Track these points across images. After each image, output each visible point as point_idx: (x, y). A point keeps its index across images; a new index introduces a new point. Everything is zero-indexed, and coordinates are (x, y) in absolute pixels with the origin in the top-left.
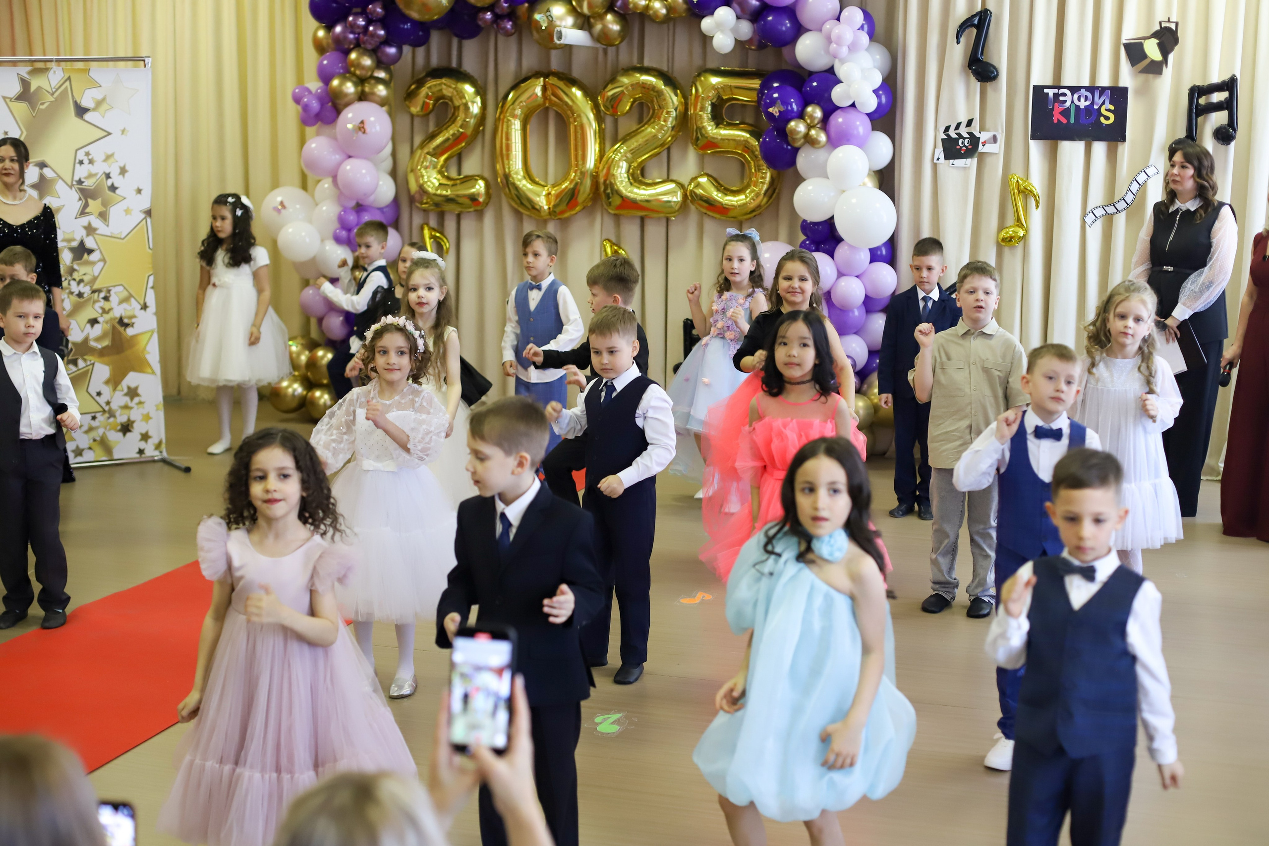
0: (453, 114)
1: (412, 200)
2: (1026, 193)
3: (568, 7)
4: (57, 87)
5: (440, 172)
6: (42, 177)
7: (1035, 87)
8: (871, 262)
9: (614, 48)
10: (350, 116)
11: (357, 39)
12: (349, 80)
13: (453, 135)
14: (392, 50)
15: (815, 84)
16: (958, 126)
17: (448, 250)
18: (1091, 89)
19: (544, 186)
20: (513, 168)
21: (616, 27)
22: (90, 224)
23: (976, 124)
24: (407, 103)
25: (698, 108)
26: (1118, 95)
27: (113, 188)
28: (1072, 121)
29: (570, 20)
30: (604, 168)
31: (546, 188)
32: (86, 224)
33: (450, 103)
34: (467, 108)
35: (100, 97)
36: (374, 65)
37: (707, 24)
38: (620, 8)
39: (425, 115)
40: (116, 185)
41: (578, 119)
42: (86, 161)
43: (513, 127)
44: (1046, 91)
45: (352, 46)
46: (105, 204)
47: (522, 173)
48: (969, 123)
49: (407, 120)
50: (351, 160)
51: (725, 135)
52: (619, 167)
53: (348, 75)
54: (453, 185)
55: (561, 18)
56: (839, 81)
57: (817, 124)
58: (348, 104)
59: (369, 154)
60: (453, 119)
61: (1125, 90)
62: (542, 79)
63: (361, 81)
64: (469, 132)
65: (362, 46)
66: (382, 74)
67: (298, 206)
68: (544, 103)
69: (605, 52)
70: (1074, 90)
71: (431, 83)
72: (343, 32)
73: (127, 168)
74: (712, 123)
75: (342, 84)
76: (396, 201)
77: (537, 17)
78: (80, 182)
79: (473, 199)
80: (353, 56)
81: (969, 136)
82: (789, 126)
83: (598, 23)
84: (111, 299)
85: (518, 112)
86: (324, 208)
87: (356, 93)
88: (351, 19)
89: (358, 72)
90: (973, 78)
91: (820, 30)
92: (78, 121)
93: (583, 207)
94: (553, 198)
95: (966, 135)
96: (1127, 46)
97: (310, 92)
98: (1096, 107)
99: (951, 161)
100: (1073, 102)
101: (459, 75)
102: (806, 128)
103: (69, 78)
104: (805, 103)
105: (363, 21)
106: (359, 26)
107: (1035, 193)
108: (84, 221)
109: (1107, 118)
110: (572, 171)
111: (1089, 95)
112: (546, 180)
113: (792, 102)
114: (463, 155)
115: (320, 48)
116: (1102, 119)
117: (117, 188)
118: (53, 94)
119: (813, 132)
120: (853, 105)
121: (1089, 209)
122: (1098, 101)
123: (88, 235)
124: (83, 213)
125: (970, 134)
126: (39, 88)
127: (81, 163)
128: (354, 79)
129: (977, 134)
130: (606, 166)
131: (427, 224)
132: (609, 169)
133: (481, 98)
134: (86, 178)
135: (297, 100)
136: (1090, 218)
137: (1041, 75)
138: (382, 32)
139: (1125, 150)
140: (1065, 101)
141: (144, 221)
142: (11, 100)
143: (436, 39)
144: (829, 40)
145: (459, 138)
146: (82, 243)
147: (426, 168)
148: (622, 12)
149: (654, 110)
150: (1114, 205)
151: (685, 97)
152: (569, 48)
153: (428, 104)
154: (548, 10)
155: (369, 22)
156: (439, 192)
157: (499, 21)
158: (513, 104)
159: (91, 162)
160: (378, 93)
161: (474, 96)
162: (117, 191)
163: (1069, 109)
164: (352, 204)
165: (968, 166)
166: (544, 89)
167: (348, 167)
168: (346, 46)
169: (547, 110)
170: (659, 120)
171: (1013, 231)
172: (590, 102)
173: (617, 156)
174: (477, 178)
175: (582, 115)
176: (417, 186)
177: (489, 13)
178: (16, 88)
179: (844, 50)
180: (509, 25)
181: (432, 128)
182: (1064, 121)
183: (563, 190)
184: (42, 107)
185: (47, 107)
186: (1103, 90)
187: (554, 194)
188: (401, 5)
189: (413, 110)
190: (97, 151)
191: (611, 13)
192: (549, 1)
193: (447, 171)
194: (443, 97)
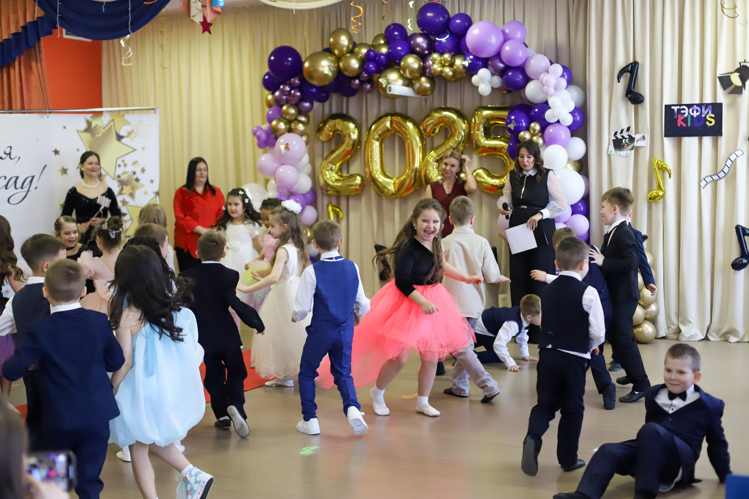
0: (343, 139)
1: (322, 190)
2: (663, 169)
3: (399, 74)
4: (107, 124)
5: (337, 173)
7: (666, 106)
8: (573, 214)
9: (430, 98)
10: (282, 141)
11: (287, 99)
12: (282, 121)
13: (343, 151)
14: (307, 105)
15: (536, 110)
16: (622, 132)
17: (342, 218)
18: (700, 105)
19: (391, 178)
20: (374, 168)
21: (428, 85)
23: (633, 129)
24: (318, 134)
25: (476, 129)
26: (717, 108)
27: (137, 180)
28: (689, 125)
29: (401, 82)
30: (424, 166)
31: (394, 179)
32: (123, 200)
33: (341, 133)
34: (350, 136)
35: (130, 130)
36: (297, 113)
37: (475, 79)
38: (428, 74)
39: (329, 141)
40: (139, 178)
41: (410, 139)
43: (374, 145)
44: (673, 107)
45: (284, 103)
46: (133, 188)
47: (380, 171)
48: (628, 129)
49: (320, 144)
50: (283, 166)
51: (491, 144)
52: (432, 165)
53: (282, 119)
54: (343, 180)
55: (395, 81)
56: (550, 108)
57: (538, 133)
58: (281, 135)
59: (294, 162)
60: (343, 143)
61: (721, 105)
62: (390, 117)
63: (289, 122)
64: (350, 149)
65: (289, 102)
66: (303, 119)
67: (257, 194)
68: (392, 131)
69: (426, 100)
70: (689, 106)
71: (331, 123)
72: (280, 95)
73: (145, 168)
74: (484, 138)
75: (278, 123)
76: (313, 191)
77: (381, 80)
78: (119, 176)
79: (354, 187)
80: (285, 108)
81: (628, 137)
82: (520, 135)
83: (417, 82)
85: (377, 137)
87: (286, 128)
88: (282, 87)
89: (287, 117)
90: (629, 103)
91: (538, 79)
92: (117, 143)
93: (413, 190)
94: (397, 186)
95: (627, 137)
96: (720, 78)
97: (262, 129)
98: (703, 116)
99: (619, 152)
100: (689, 113)
101: (346, 118)
102: (530, 135)
104: (530, 121)
105: (289, 88)
106: (286, 91)
107: (668, 169)
109: (710, 122)
110: (407, 169)
111: (699, 109)
112: (394, 176)
113: (522, 122)
114: (350, 163)
115: (270, 105)
116: (707, 123)
117: (139, 180)
118: (104, 128)
119: (535, 138)
120: (558, 122)
121: (702, 178)
122: (704, 112)
124: (121, 193)
125: (630, 136)
126: (96, 126)
127: (119, 166)
128: (285, 121)
129: (633, 136)
131: (331, 203)
132: (426, 167)
133: (358, 130)
134: (122, 174)
135: (254, 133)
136: (703, 183)
137: (669, 99)
138: (299, 94)
139: (723, 140)
140: (684, 113)
141: (155, 199)
142: (81, 132)
143: (333, 97)
144: (543, 85)
145: (347, 153)
147: (328, 170)
148: (430, 76)
149: (452, 131)
150: (717, 175)
151: (469, 124)
153: (329, 135)
154: (386, 76)
155: (292, 88)
156: (336, 184)
157: (363, 85)
158: (374, 132)
159: (125, 165)
160: (299, 129)
161: (354, 129)
162: (140, 182)
163: (687, 118)
164: (285, 191)
165: (629, 155)
166: (392, 123)
167: (281, 170)
168: (282, 103)
169: (394, 135)
170: (454, 136)
171: (655, 193)
172: (416, 130)
173: (431, 159)
174: (356, 175)
175: (412, 137)
176: (324, 181)
177: (357, 80)
178: (84, 126)
179: (552, 90)
180: (368, 86)
181: (333, 147)
182: (684, 125)
183: (402, 180)
184: (98, 136)
185: (101, 136)
186: (707, 105)
187: (398, 183)
188: (307, 79)
189: (321, 138)
190: (129, 160)
191: (424, 77)
192: (388, 71)
193: (341, 172)
194: (337, 130)
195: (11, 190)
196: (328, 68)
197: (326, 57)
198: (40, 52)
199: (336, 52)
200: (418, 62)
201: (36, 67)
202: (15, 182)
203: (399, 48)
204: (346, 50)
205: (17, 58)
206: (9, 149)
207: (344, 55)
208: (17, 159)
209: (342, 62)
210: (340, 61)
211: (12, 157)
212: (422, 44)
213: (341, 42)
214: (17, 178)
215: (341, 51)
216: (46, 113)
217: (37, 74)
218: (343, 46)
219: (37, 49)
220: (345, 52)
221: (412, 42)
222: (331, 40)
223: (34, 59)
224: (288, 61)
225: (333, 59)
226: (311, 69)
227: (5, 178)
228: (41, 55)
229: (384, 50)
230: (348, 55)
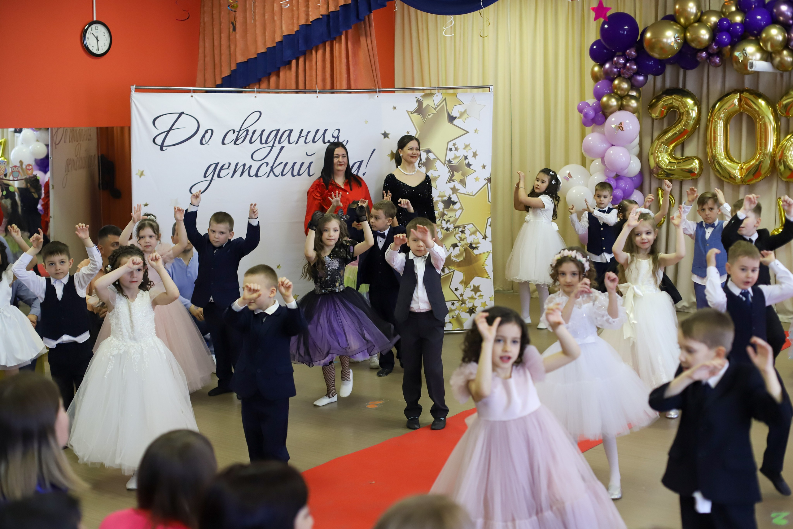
0: (680, 118)
1: (651, 172)
3: (758, 47)
4: (438, 105)
5: (670, 155)
6: (428, 158)
9: (788, 73)
10: (613, 120)
11: (619, 72)
12: (613, 97)
13: (679, 131)
14: (641, 78)
19: (738, 163)
20: (718, 152)
21: (789, 59)
22: (454, 187)
24: (650, 111)
27: (469, 165)
29: (758, 56)
30: (779, 151)
31: (740, 165)
32: (452, 187)
33: (677, 111)
34: (688, 113)
35: (462, 110)
36: (629, 88)
38: (792, 46)
39: (661, 119)
40: (470, 163)
41: (762, 119)
42: (453, 149)
43: (719, 125)
45: (616, 76)
46: (464, 175)
47: (724, 155)
49: (649, 121)
50: (613, 147)
52: (790, 150)
53: (612, 94)
54: (678, 163)
55: (752, 55)
58: (612, 113)
59: (625, 144)
60: (679, 121)
62: (738, 94)
63: (621, 98)
64: (689, 128)
65: (622, 76)
66: (634, 93)
67: (579, 176)
68: (740, 109)
69: (782, 75)
71: (665, 98)
72: (610, 67)
73: (477, 153)
75: (609, 100)
76: (641, 173)
77: (736, 54)
78: (450, 161)
79: (691, 171)
80: (616, 82)
83: (777, 56)
84: (465, 232)
85: (722, 115)
86: (596, 177)
87: (618, 105)
88: (615, 59)
89: (619, 92)
92: (449, 125)
93: (764, 177)
94: (744, 171)
97: (589, 105)
101: (684, 93)
103: (445, 99)
105: (623, 60)
106: (620, 64)
108: (451, 185)
110: (758, 153)
112: (740, 160)
114: (685, 144)
115: (596, 78)
117: (471, 165)
118: (435, 109)
123: (453, 193)
124: (451, 180)
126: (428, 105)
127: (451, 150)
128: (617, 97)
130: (781, 150)
131: (661, 188)
132: (783, 152)
133: (698, 107)
134: (453, 159)
135: (580, 110)
138: (635, 67)
141: (486, 185)
142: (411, 113)
143: (669, 70)
145: (682, 133)
146: (450, 198)
147: (661, 152)
152: (757, 73)
153: (663, 112)
154: (744, 50)
155: (627, 61)
156: (669, 167)
157: (711, 57)
158: (719, 110)
159: (456, 149)
160: (632, 105)
161: (693, 106)
162: (471, 167)
164: (614, 174)
166: (740, 100)
167: (611, 152)
168: (612, 76)
169: (741, 114)
172: (770, 109)
173: (789, 144)
174: (694, 158)
175: (765, 117)
176: (655, 163)
177: (704, 53)
178: (415, 106)
180: (717, 60)
181: (665, 127)
183: (752, 166)
184: (429, 117)
185: (432, 117)
187: (745, 168)
188: (648, 50)
189: (654, 115)
190: (460, 143)
191: (787, 51)
192: (744, 44)
193: (674, 154)
194: (673, 107)
196: (673, 40)
197: (670, 27)
198: (370, 26)
199: (682, 20)
200: (783, 34)
201: (365, 41)
203: (759, 17)
204: (694, 19)
205: (344, 33)
206: (337, 131)
207: (691, 24)
209: (689, 32)
210: (687, 32)
212: (786, 13)
213: (689, 10)
215: (687, 19)
216: (376, 92)
217: (366, 49)
218: (690, 14)
219: (367, 22)
220: (692, 21)
221: (775, 10)
222: (677, 7)
223: (364, 32)
224: (625, 30)
225: (678, 28)
226: (654, 40)
228: (371, 28)
229: (738, 19)
230: (696, 24)
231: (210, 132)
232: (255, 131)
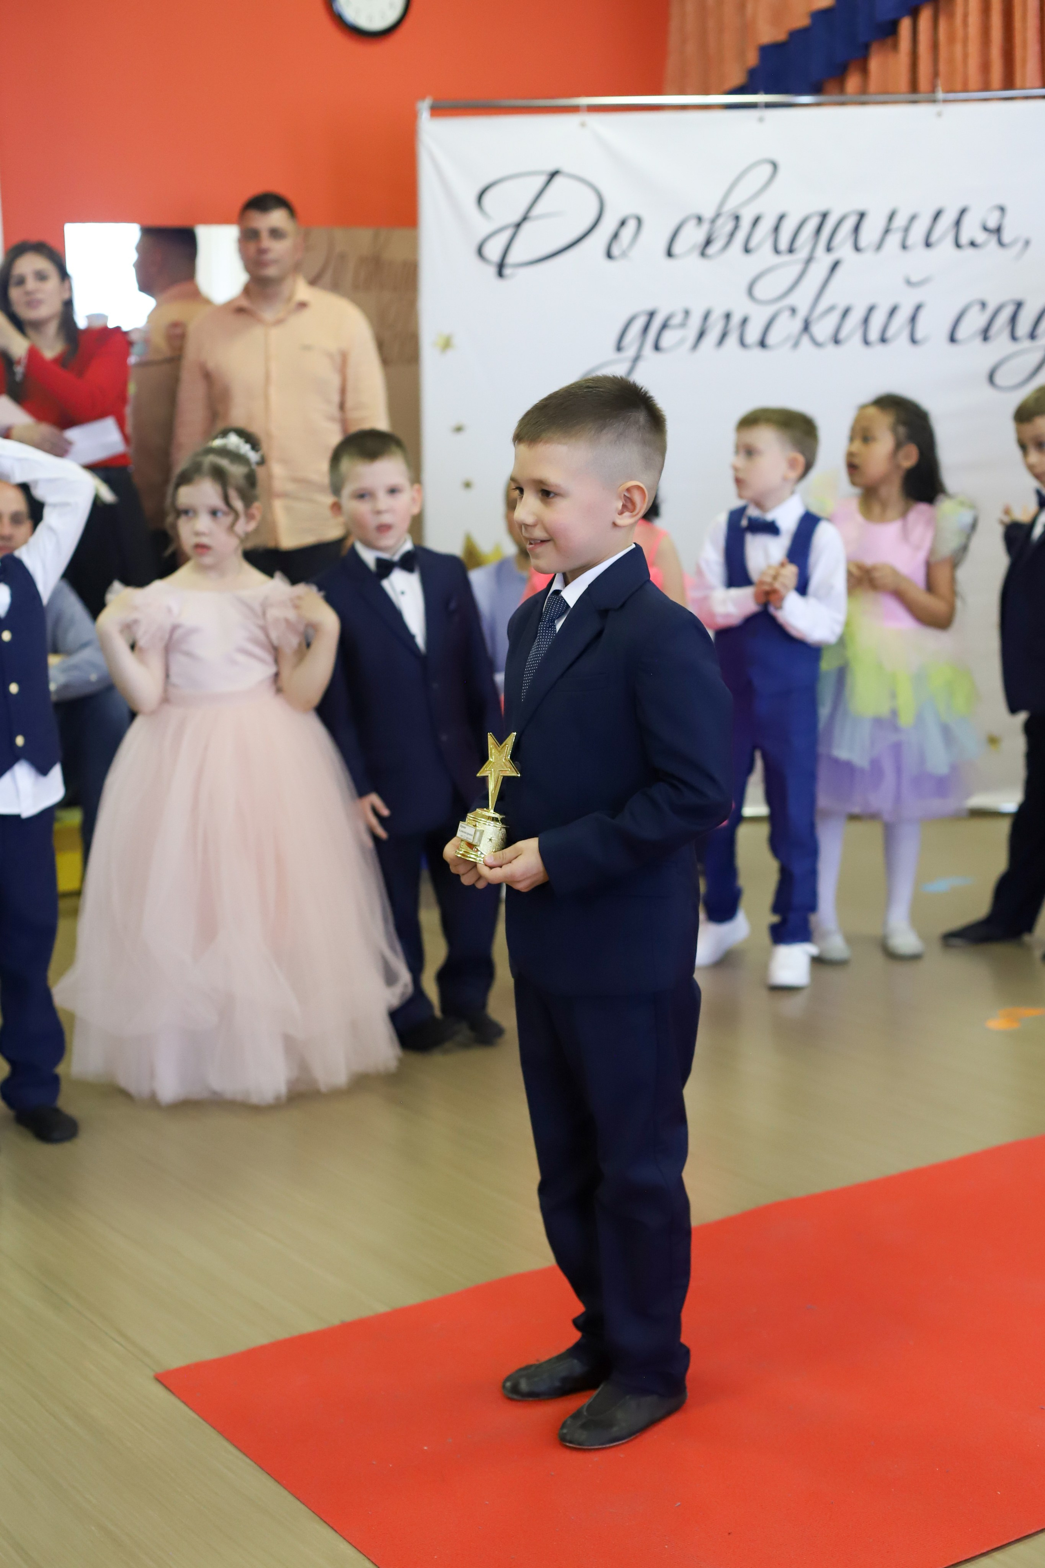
195: (1001, 344)
202: (1013, 319)
206: (996, 214)
208: (1019, 246)
211: (1007, 237)
214: (1019, 305)
227: (983, 305)
231: (632, 225)
232: (756, 221)
